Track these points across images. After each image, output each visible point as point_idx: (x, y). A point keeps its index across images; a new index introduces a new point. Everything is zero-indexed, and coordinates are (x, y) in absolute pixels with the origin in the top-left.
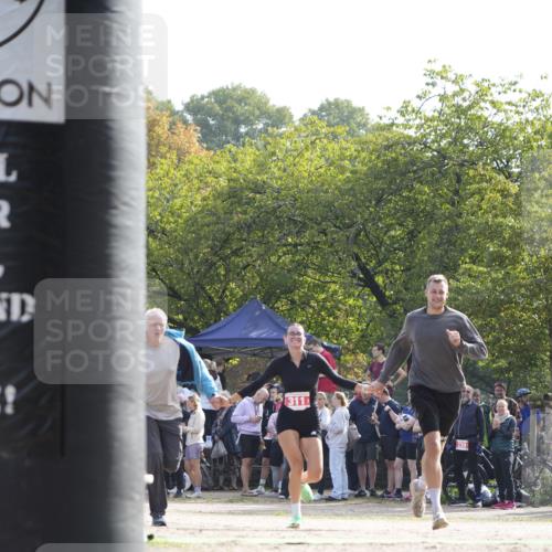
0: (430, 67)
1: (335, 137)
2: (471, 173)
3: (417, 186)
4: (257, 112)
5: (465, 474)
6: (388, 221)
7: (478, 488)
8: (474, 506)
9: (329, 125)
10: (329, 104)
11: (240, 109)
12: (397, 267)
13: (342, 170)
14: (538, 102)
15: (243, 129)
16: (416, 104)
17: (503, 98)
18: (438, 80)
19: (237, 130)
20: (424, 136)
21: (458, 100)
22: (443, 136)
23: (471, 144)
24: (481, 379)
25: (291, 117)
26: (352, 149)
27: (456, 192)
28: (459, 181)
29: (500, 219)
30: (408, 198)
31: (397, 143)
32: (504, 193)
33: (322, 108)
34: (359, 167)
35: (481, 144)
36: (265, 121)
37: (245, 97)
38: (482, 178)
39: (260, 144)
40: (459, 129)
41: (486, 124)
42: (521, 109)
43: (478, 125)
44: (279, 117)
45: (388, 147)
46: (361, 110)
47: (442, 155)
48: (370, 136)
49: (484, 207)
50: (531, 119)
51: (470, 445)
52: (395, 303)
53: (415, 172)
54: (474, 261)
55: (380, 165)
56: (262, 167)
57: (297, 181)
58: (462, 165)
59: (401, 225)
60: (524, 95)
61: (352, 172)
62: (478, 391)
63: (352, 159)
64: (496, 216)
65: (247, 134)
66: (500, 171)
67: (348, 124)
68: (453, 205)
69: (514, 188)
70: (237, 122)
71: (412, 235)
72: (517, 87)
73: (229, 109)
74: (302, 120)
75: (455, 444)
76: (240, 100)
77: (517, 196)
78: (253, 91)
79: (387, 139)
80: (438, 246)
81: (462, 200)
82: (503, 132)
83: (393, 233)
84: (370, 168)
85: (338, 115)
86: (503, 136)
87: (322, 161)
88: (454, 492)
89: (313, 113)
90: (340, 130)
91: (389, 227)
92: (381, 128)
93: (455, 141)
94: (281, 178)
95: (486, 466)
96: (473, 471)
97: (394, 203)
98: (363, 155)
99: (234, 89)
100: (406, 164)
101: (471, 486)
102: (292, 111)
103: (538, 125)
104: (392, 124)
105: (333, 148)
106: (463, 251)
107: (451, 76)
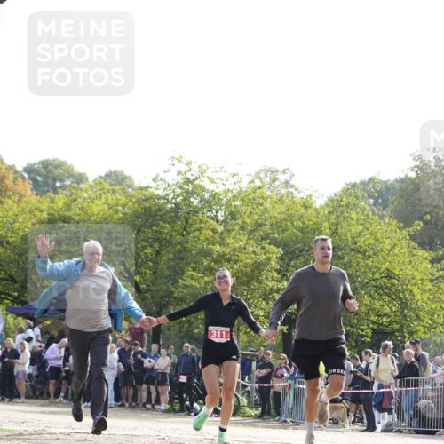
1: (114, 192)
2: (195, 218)
3: (161, 223)
4: (67, 175)
5: (185, 396)
6: (144, 244)
7: (192, 404)
8: (189, 415)
9: (111, 185)
10: (111, 172)
11: (56, 172)
12: (148, 271)
13: (117, 212)
14: (235, 179)
15: (58, 184)
16: (163, 176)
17: (214, 176)
18: (176, 162)
19: (54, 185)
20: (167, 195)
21: (188, 175)
22: (178, 196)
23: (195, 201)
24: (196, 340)
25: (87, 179)
26: (123, 200)
27: (185, 229)
28: (187, 222)
29: (211, 246)
30: (156, 231)
31: (150, 198)
32: (214, 231)
33: (107, 175)
34: (127, 210)
35: (201, 202)
36: (71, 180)
37: (59, 165)
38: (201, 222)
39: (68, 193)
40: (188, 192)
41: (204, 190)
42: (225, 182)
43: (199, 190)
44: (80, 179)
45: (144, 200)
46: (130, 177)
47: (177, 206)
48: (134, 193)
49: (202, 238)
50: (231, 189)
51: (188, 379)
52: (146, 292)
53: (161, 216)
54: (194, 269)
55: (140, 210)
56: (68, 207)
57: (90, 217)
58: (189, 213)
59: (151, 246)
60: (227, 175)
61: (123, 213)
62: (194, 347)
63: (124, 206)
64: (208, 244)
65: (61, 187)
66: (212, 218)
67: (122, 185)
68: (183, 236)
69: (220, 228)
70: (55, 180)
71: (158, 253)
72: (223, 169)
73: (50, 172)
74: (94, 181)
75: (179, 378)
76: (57, 167)
77: (222, 233)
78: (65, 163)
79: (145, 195)
80: (173, 260)
81: (189, 233)
82: (214, 196)
83: (146, 251)
84: (134, 212)
85: (116, 179)
86: (214, 198)
87: (106, 207)
88: (177, 407)
89: (101, 177)
90: (117, 188)
91: (144, 247)
92: (141, 189)
93: (185, 199)
94: (80, 215)
95: (197, 392)
96: (189, 394)
97: (148, 233)
98: (130, 204)
99: (54, 160)
100: (155, 210)
101: (188, 403)
102: (88, 175)
103: (235, 192)
104: (148, 187)
105: (112, 199)
106: (187, 264)
107: (185, 161)
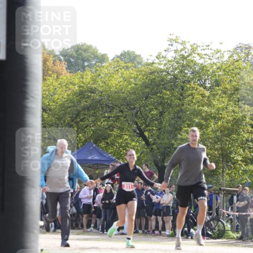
0: (170, 37)
1: (127, 68)
2: (188, 86)
3: (164, 91)
4: (93, 56)
6: (151, 107)
7: (189, 230)
8: (187, 238)
9: (126, 63)
10: (125, 53)
11: (85, 55)
12: (155, 128)
13: (130, 83)
14: (218, 55)
15: (86, 64)
16: (164, 54)
18: (174, 43)
19: (83, 64)
20: (167, 68)
21: (183, 52)
22: (176, 69)
23: (188, 73)
25: (108, 58)
26: (134, 73)
27: (181, 95)
28: (183, 89)
29: (201, 108)
30: (160, 97)
31: (155, 72)
32: (203, 96)
33: (122, 55)
34: (138, 82)
35: (193, 73)
36: (96, 60)
37: (87, 49)
38: (193, 88)
39: (94, 70)
40: (183, 66)
41: (195, 64)
42: (211, 58)
43: (192, 64)
44: (102, 59)
45: (151, 73)
46: (139, 56)
47: (175, 77)
48: (143, 68)
49: (194, 101)
50: (215, 62)
52: (153, 145)
53: (163, 85)
54: (189, 126)
55: (147, 81)
56: (94, 81)
57: (110, 88)
58: (184, 82)
59: (156, 109)
60: (213, 51)
61: (135, 84)
63: (135, 78)
64: (199, 106)
65: (88, 66)
66: (201, 85)
67: (133, 63)
68: (180, 100)
69: (207, 93)
70: (84, 61)
71: (161, 114)
72: (210, 47)
73: (81, 54)
74: (113, 60)
76: (85, 51)
77: (209, 97)
78: (91, 46)
79: (151, 70)
80: (173, 119)
81: (184, 98)
82: (203, 67)
83: (153, 112)
84: (143, 83)
85: (128, 58)
86: (203, 70)
87: (122, 79)
89: (118, 57)
90: (130, 65)
91: (151, 110)
92: (148, 64)
93: (181, 72)
94: (103, 86)
95: (193, 220)
96: (187, 222)
97: (153, 99)
98: (140, 77)
99: (82, 45)
100: (159, 81)
103: (219, 65)
104: (153, 63)
105: (126, 73)
106: (184, 122)
107: (180, 41)
